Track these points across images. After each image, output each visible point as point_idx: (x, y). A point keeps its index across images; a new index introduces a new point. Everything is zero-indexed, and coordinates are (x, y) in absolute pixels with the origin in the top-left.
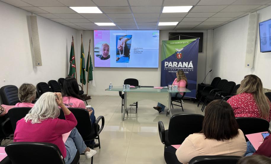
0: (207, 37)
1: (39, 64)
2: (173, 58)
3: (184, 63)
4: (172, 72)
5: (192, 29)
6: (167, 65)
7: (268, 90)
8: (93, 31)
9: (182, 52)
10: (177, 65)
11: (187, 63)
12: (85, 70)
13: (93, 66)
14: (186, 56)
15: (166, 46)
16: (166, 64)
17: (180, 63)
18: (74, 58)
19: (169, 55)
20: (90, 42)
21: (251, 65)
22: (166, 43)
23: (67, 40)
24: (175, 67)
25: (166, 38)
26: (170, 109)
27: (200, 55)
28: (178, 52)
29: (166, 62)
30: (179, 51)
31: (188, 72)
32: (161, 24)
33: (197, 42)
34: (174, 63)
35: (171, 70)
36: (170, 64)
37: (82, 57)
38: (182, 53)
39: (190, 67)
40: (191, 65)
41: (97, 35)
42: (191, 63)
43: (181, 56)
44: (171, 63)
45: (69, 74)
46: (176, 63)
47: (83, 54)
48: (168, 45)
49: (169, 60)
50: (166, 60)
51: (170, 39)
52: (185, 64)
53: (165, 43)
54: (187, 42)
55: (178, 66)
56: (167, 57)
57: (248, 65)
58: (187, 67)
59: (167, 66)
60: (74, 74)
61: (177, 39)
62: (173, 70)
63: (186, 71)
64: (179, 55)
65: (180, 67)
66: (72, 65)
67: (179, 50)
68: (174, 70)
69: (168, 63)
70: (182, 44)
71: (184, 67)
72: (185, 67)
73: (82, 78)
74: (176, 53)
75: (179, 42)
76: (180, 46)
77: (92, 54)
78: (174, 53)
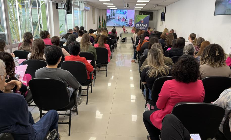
0: (155, 14)
1: (95, 24)
2: (140, 23)
3: (144, 25)
5: (149, 10)
8: (106, 10)
9: (143, 20)
13: (106, 25)
14: (145, 22)
15: (137, 18)
16: (137, 25)
17: (143, 25)
18: (100, 21)
19: (138, 21)
21: (161, 25)
22: (137, 16)
25: (137, 14)
27: (150, 21)
29: (137, 24)
32: (135, 9)
33: (149, 16)
34: (140, 25)
37: (103, 21)
40: (146, 26)
41: (108, 12)
42: (146, 25)
43: (143, 22)
44: (139, 24)
46: (141, 25)
47: (103, 19)
49: (138, 23)
50: (137, 23)
51: (139, 14)
54: (145, 16)
59: (137, 26)
67: (142, 19)
74: (141, 20)
75: (142, 16)
76: (143, 18)
77: (106, 20)
78: (140, 20)
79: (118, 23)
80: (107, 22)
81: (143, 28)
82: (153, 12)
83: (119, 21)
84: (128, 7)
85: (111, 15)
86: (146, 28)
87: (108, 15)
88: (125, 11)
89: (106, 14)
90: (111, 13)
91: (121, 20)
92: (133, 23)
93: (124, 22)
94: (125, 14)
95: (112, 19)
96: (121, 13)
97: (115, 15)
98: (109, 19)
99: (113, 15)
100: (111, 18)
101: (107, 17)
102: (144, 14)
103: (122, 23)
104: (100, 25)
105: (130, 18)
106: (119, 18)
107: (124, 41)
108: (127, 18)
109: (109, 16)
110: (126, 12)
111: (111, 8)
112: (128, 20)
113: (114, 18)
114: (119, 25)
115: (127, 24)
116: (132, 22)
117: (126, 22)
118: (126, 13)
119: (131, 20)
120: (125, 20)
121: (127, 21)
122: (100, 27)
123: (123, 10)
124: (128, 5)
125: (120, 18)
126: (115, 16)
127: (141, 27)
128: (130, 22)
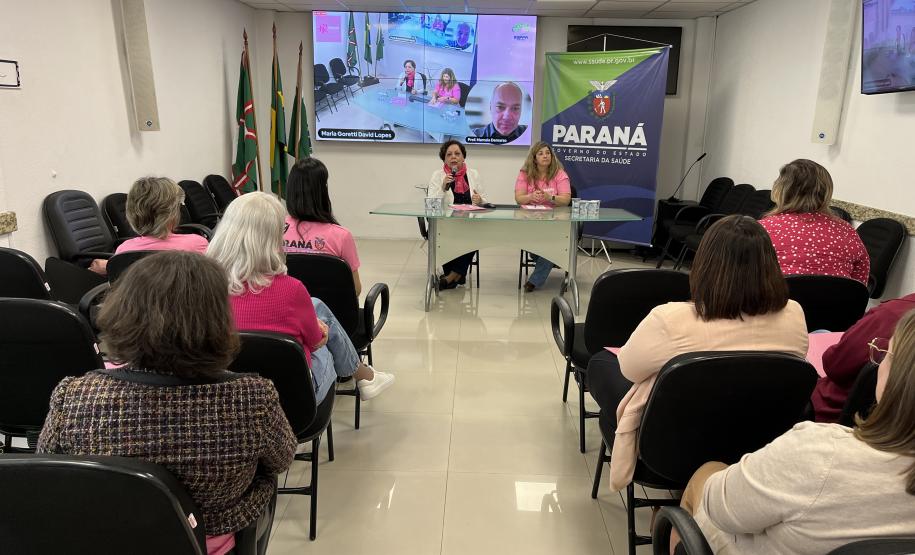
0: (694, 44)
1: (151, 124)
2: (583, 113)
3: (617, 130)
4: (578, 159)
5: (646, 14)
6: (561, 135)
7: (875, 211)
8: (311, 13)
9: (609, 91)
10: (595, 138)
11: (627, 129)
12: (286, 149)
13: (311, 137)
14: (623, 108)
15: (557, 70)
16: (558, 131)
17: (605, 130)
18: (250, 106)
19: (567, 101)
20: (300, 54)
21: (830, 136)
22: (559, 60)
23: (224, 45)
24: (587, 143)
25: (558, 42)
26: (571, 276)
28: (598, 92)
29: (556, 128)
30: (602, 88)
31: (628, 162)
33: (662, 59)
34: (584, 128)
35: (572, 154)
36: (570, 134)
38: (611, 97)
39: (638, 145)
40: (640, 136)
41: (322, 29)
42: (639, 131)
43: (609, 104)
44: (573, 128)
45: (234, 161)
46: (592, 130)
47: (280, 93)
48: (564, 69)
49: (567, 118)
50: (558, 120)
52: (621, 135)
53: (555, 62)
55: (598, 141)
56: (560, 110)
57: (822, 136)
58: (625, 142)
59: (561, 140)
60: (253, 162)
61: (596, 47)
62: (579, 154)
63: (623, 156)
64: (602, 103)
65: (604, 144)
66: (247, 133)
67: (602, 84)
68: (584, 154)
69: (563, 128)
70: (613, 64)
71: (616, 142)
72: (621, 144)
73: (278, 177)
74: (592, 95)
75: (601, 60)
76: (605, 72)
77: (307, 96)
78: (584, 95)
79: (405, 114)
80: (323, 109)
81: (610, 154)
83: (412, 100)
85: (351, 54)
86: (633, 159)
87: (325, 52)
88: (457, 20)
89: (305, 49)
90: (352, 36)
91: (431, 94)
92: (526, 118)
93: (451, 111)
94: (461, 44)
95: (355, 87)
96: (427, 43)
97: (380, 56)
98: (334, 90)
99: (368, 58)
100: (352, 80)
101: (319, 72)
102: (614, 46)
103: (441, 120)
105: (503, 80)
106: (409, 79)
107: (462, 281)
108: (474, 81)
109: (337, 64)
110: (464, 30)
112: (486, 92)
113: (370, 81)
114: (418, 134)
116: (516, 108)
117: (469, 107)
118: (471, 40)
119: (510, 96)
120: (465, 90)
121: (478, 100)
123: (445, 17)
125: (418, 77)
126: (383, 61)
127: (593, 153)
128: (502, 107)
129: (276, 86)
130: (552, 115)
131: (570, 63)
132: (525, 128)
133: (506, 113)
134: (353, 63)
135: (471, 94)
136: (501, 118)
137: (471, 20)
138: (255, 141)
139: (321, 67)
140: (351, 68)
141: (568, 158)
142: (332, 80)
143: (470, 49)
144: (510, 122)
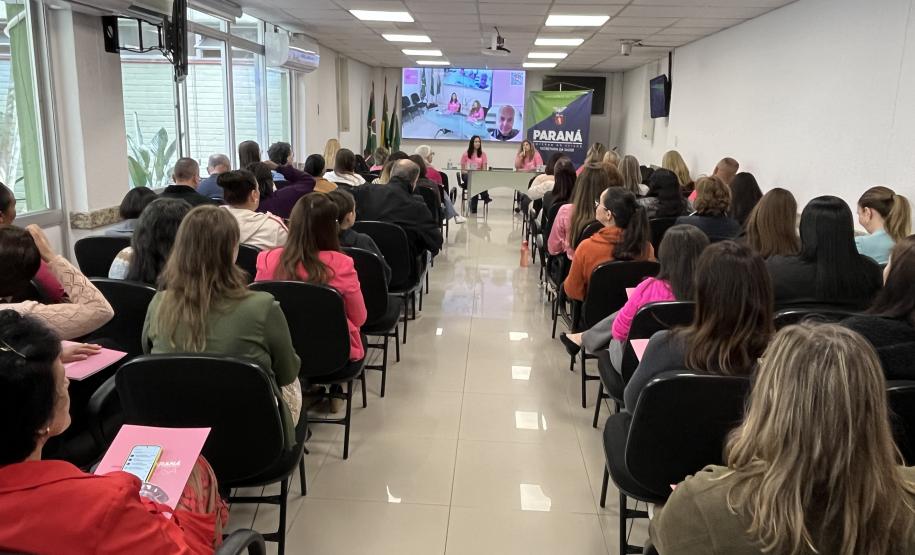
0: (612, 86)
1: (345, 128)
2: (549, 124)
3: (567, 133)
4: (547, 149)
5: (583, 71)
6: (538, 136)
8: (401, 69)
9: (564, 113)
10: (556, 137)
11: (572, 133)
14: (571, 121)
15: (537, 102)
16: (536, 134)
17: (561, 133)
18: (374, 120)
19: (541, 118)
20: (396, 91)
21: (649, 135)
22: (537, 96)
24: (551, 140)
25: (538, 87)
27: (595, 119)
28: (557, 113)
29: (535, 132)
30: (560, 111)
31: (573, 150)
32: (526, 65)
33: (587, 100)
34: (550, 132)
35: (544, 146)
36: (543, 135)
37: (385, 118)
38: (564, 115)
39: (577, 141)
40: (579, 137)
42: (578, 133)
43: (563, 119)
44: (544, 132)
45: (365, 147)
46: (554, 133)
47: (386, 112)
48: (540, 100)
49: (541, 127)
50: (536, 128)
52: (569, 135)
53: (535, 97)
54: (573, 95)
55: (558, 138)
56: (538, 122)
57: (646, 136)
58: (571, 140)
59: (538, 139)
61: (556, 88)
62: (548, 146)
63: (570, 147)
64: (559, 119)
65: (560, 141)
67: (559, 109)
68: (551, 146)
69: (538, 132)
70: (565, 99)
71: (567, 140)
72: (569, 140)
74: (554, 114)
75: (559, 96)
76: (561, 102)
77: (398, 113)
78: (550, 114)
80: (407, 121)
81: (563, 146)
82: (603, 80)
84: (499, 48)
85: (423, 91)
86: (575, 148)
87: (407, 90)
88: (481, 72)
89: (399, 88)
90: (424, 82)
94: (483, 87)
95: (425, 109)
96: (465, 85)
97: (438, 91)
98: (413, 110)
99: (432, 93)
100: (424, 105)
101: (405, 101)
102: (565, 88)
103: (469, 128)
104: (372, 133)
105: (505, 105)
108: (490, 105)
109: (415, 97)
111: (420, 62)
113: (433, 106)
114: (459, 135)
115: (490, 130)
118: (488, 83)
120: (486, 110)
121: (491, 115)
122: (371, 141)
123: (475, 71)
124: (500, 40)
126: (441, 95)
127: (555, 145)
128: (503, 119)
129: (385, 109)
130: (533, 125)
131: (542, 97)
132: (518, 132)
133: (505, 123)
134: (424, 96)
135: (489, 112)
136: (502, 125)
137: (489, 72)
138: (374, 136)
139: (406, 97)
140: (423, 98)
141: (542, 148)
142: (412, 105)
143: (488, 89)
144: (507, 127)
